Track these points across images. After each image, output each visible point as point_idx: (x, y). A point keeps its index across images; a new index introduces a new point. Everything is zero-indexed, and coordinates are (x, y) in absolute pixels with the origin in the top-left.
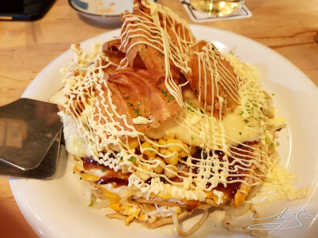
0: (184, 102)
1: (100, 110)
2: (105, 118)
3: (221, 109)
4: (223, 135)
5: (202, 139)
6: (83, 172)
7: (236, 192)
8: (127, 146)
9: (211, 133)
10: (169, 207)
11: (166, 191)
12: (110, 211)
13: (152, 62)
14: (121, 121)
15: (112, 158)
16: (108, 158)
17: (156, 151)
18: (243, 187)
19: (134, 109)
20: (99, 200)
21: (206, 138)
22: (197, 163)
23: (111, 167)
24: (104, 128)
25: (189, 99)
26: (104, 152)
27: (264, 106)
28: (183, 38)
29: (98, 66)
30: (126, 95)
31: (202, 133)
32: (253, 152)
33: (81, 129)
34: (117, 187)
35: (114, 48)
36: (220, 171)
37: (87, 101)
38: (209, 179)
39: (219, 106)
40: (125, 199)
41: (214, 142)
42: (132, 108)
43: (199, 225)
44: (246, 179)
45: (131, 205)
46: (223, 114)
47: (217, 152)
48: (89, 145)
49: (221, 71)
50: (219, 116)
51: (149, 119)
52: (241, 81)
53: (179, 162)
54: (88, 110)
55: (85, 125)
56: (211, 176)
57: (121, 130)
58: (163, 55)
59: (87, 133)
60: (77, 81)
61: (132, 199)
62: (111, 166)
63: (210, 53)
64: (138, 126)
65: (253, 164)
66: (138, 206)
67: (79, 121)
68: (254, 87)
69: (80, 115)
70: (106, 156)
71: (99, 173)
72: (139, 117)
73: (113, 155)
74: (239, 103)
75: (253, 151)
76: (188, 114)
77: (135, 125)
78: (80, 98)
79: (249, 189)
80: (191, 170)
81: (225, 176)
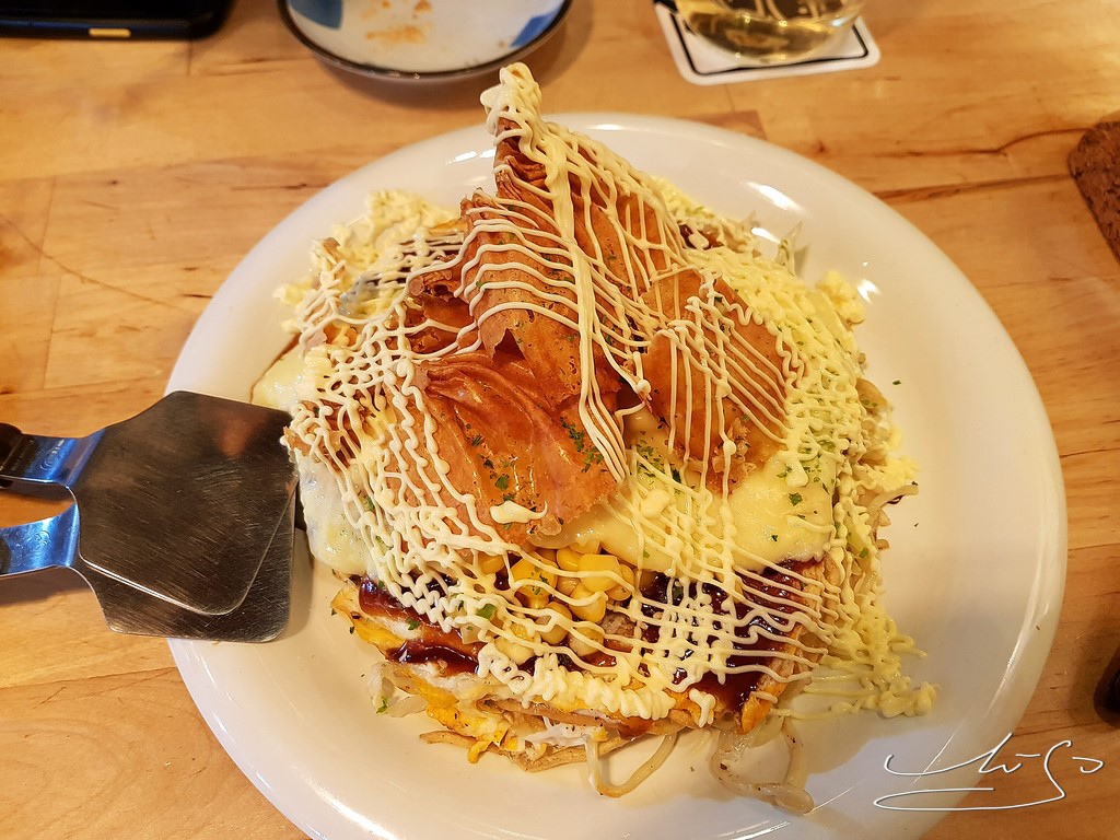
0: (629, 447)
1: (402, 464)
2: (418, 492)
3: (727, 471)
4: (728, 544)
5: (670, 558)
6: (357, 617)
7: (747, 696)
8: (474, 569)
9: (696, 536)
10: (576, 727)
11: (571, 692)
12: (430, 725)
13: (547, 356)
14: (461, 510)
15: (435, 593)
16: (425, 591)
17: (549, 589)
18: (767, 684)
19: (495, 475)
20: (399, 693)
21: (681, 554)
22: (656, 615)
23: (432, 619)
24: (413, 516)
25: (644, 433)
26: (414, 575)
27: (854, 444)
28: (637, 234)
29: (394, 327)
30: (474, 432)
31: (672, 540)
32: (802, 590)
33: (351, 504)
34: (450, 675)
35: (441, 290)
36: (711, 640)
37: (366, 427)
38: (682, 659)
39: (722, 463)
40: (470, 702)
41: (703, 564)
42: (488, 471)
43: (651, 766)
44: (776, 664)
45: (482, 715)
46: (732, 482)
47: (709, 588)
48: (375, 551)
49: (737, 359)
50: (721, 487)
51: (533, 510)
52: (796, 370)
53: (609, 612)
54: (369, 453)
55: (362, 495)
56: (689, 653)
57: (460, 532)
58: (578, 334)
59: (367, 517)
60: (335, 363)
61: (487, 703)
62: (434, 616)
63: (707, 313)
64: (505, 530)
65: (797, 624)
66: (500, 717)
67: (343, 480)
68: (833, 385)
69: (347, 466)
70: (419, 587)
71: (403, 631)
72: (509, 504)
73: (437, 582)
74: (783, 441)
75: (802, 586)
76: (640, 484)
77: (495, 525)
78: (346, 418)
79: (782, 688)
80: (638, 632)
81: (722, 654)
